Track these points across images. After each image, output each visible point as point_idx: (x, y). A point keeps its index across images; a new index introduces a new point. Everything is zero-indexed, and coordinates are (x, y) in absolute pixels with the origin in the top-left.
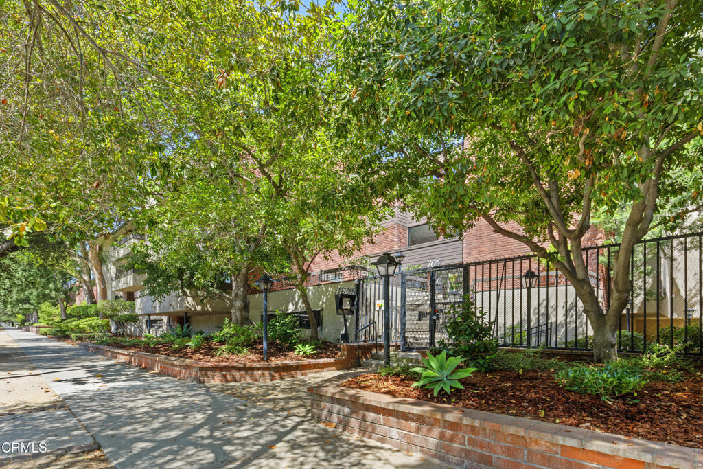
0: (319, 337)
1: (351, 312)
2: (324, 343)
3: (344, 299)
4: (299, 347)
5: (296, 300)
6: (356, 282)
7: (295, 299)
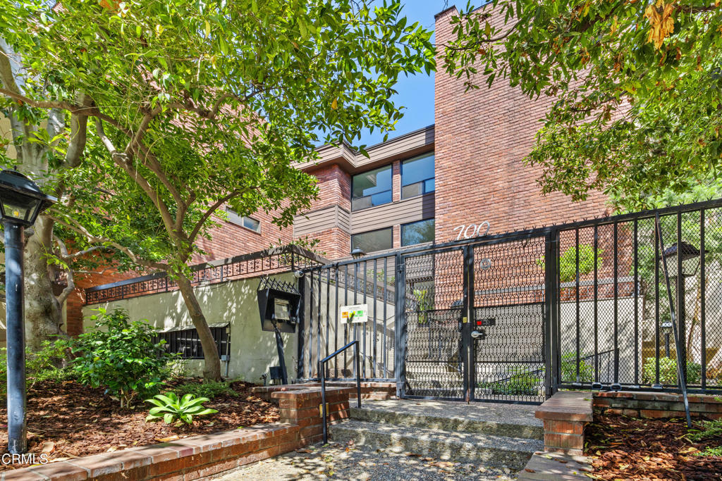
0: (223, 374)
1: (289, 326)
2: (235, 385)
3: (278, 301)
4: (165, 401)
5: (179, 311)
6: (297, 274)
7: (175, 308)
